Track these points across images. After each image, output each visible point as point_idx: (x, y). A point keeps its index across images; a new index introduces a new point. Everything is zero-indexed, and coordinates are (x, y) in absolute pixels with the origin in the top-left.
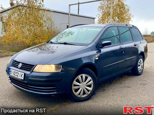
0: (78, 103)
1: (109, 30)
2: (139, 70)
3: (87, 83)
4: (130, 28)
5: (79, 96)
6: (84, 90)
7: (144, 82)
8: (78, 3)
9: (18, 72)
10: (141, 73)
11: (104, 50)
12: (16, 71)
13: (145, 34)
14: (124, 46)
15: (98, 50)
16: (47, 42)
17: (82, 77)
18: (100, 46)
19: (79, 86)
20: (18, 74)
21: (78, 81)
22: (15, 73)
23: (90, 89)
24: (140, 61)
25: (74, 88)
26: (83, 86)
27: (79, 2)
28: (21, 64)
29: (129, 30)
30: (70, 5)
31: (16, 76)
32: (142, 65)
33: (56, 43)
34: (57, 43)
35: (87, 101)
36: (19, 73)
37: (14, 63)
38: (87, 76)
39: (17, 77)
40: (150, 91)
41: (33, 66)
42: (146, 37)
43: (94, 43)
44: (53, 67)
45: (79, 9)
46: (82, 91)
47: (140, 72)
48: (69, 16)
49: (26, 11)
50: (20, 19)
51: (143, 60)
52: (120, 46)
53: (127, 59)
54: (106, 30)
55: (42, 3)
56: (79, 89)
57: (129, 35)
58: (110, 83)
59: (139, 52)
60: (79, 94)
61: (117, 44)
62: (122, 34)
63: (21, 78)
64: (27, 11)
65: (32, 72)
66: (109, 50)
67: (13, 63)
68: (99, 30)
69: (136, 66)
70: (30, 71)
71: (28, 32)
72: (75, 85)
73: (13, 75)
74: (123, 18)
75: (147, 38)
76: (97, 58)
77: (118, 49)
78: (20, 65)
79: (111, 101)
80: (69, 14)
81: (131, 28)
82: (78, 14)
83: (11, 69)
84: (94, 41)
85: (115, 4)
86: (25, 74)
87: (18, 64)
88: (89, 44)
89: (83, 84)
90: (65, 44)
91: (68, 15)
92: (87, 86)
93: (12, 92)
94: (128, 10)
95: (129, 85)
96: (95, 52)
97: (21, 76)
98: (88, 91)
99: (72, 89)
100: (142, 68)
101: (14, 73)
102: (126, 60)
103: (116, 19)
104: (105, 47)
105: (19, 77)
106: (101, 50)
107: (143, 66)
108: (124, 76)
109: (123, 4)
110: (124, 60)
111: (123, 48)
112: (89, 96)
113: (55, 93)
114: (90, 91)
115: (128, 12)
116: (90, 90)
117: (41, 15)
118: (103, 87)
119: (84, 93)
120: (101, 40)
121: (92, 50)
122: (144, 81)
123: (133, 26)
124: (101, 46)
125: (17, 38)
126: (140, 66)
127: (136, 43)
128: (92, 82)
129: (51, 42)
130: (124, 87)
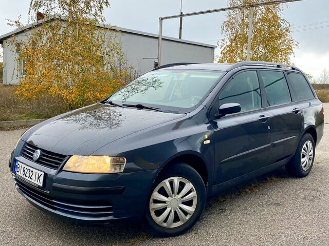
0: (162, 241)
1: (236, 77)
2: (303, 165)
3: (182, 197)
4: (286, 74)
5: (165, 225)
6: (175, 212)
7: (313, 193)
8: (180, 14)
9: (31, 169)
10: (307, 173)
11: (224, 123)
12: (28, 168)
13: (322, 83)
14: (270, 113)
15: (211, 122)
16: (102, 102)
17: (171, 183)
18: (216, 115)
19: (165, 202)
20: (31, 174)
21: (163, 192)
22: (26, 171)
23: (191, 209)
24: (307, 145)
25: (153, 206)
26: (173, 203)
27: (182, 13)
28: (39, 151)
29: (282, 78)
30: (162, 19)
31: (27, 178)
32: (310, 154)
33: (121, 105)
34: (123, 105)
35: (183, 237)
36: (35, 171)
37: (26, 149)
38: (184, 180)
39: (29, 179)
40: (324, 215)
41: (64, 156)
42: (324, 88)
43: (201, 107)
44: (105, 162)
45: (181, 28)
46: (172, 214)
47: (305, 169)
48: (160, 43)
49: (66, 31)
50: (52, 48)
51: (312, 143)
52: (260, 114)
53: (276, 142)
54: (231, 77)
55: (99, 13)
56: (165, 209)
57: (284, 89)
58: (238, 195)
59: (305, 126)
60: (165, 221)
61: (254, 108)
62: (267, 86)
63: (38, 183)
64: (68, 32)
65: (61, 170)
66: (236, 122)
67: (23, 148)
68: (216, 77)
69: (297, 156)
70: (57, 167)
71: (69, 77)
72: (156, 201)
73: (22, 175)
74: (275, 48)
75: (325, 90)
76: (208, 142)
77: (256, 122)
78: (37, 154)
79: (235, 238)
80: (160, 39)
81: (288, 74)
82: (180, 38)
83: (18, 163)
84: (201, 102)
85: (258, 17)
86: (46, 175)
87: (34, 151)
88: (190, 110)
89: (173, 198)
90: (140, 107)
91: (157, 40)
92: (184, 203)
93: (23, 210)
94: (287, 30)
95: (279, 201)
96: (203, 128)
97: (38, 178)
98: (186, 213)
99: (150, 209)
100: (311, 162)
101: (24, 171)
102: (274, 145)
103: (260, 50)
104: (226, 115)
105: (33, 181)
106: (217, 123)
107: (312, 156)
108: (270, 177)
109: (276, 17)
110: (270, 145)
111: (267, 119)
112: (188, 225)
113: (110, 218)
114: (190, 214)
115: (287, 35)
116: (191, 211)
117: (98, 40)
118: (221, 202)
119: (176, 219)
120: (218, 99)
121: (197, 124)
122: (313, 190)
123: (293, 69)
124: (218, 115)
125: (48, 89)
126: (306, 158)
127: (299, 107)
128: (193, 194)
129: (111, 103)
130: (268, 205)
